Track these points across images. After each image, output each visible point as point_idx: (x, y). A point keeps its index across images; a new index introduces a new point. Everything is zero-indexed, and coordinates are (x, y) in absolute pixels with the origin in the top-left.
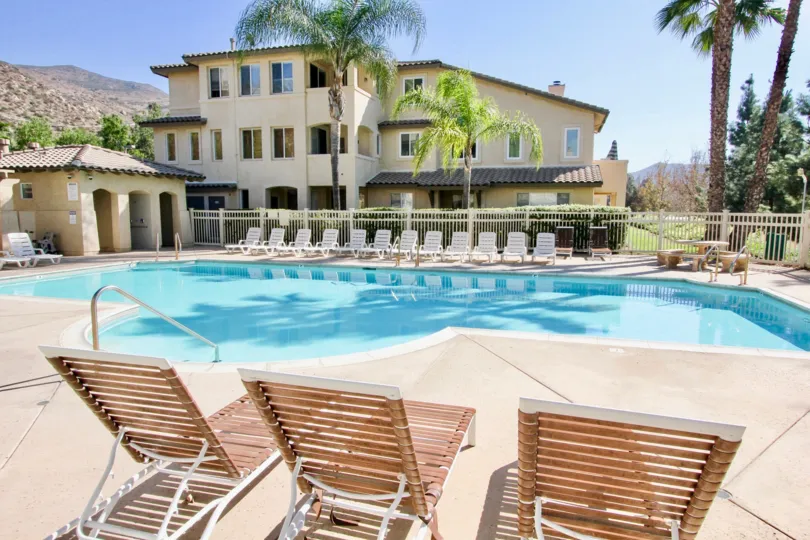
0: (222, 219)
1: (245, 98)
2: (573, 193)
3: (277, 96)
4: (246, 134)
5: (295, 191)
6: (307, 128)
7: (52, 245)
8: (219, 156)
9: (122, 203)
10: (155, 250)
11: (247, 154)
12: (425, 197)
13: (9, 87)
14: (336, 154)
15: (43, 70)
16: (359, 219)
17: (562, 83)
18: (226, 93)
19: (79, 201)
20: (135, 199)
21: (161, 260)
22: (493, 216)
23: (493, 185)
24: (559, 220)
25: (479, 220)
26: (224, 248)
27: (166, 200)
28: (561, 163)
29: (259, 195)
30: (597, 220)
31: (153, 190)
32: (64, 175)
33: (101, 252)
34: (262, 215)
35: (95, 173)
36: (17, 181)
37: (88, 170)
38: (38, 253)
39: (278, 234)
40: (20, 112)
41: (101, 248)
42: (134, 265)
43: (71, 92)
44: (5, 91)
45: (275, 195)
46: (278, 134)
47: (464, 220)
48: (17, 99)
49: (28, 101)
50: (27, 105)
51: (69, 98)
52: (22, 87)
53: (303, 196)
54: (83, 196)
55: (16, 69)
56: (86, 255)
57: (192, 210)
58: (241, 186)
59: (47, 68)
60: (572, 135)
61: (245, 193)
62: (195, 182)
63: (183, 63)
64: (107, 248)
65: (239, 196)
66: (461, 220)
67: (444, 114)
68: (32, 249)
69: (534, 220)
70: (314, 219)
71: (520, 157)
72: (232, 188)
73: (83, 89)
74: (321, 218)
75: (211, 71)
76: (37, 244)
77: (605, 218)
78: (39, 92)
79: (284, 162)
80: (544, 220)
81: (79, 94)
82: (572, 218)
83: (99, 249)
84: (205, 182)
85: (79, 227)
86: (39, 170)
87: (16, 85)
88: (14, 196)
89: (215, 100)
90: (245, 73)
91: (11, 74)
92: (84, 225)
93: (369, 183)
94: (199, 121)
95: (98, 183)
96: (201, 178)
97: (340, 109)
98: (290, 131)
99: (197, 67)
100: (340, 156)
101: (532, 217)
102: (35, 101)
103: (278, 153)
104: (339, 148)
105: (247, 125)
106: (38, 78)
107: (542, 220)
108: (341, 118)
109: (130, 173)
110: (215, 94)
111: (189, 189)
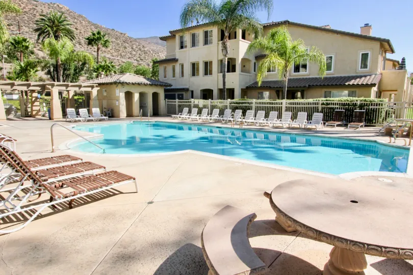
0: (177, 104)
1: (193, 48)
2: (358, 91)
3: (206, 46)
4: (193, 65)
5: (212, 91)
6: (218, 61)
7: (110, 113)
8: (183, 76)
9: (136, 97)
10: (147, 116)
11: (194, 75)
12: (274, 94)
13: (132, 48)
14: (225, 73)
15: (145, 39)
16: (232, 105)
17: (370, 25)
18: (186, 47)
19: (119, 96)
20: (142, 95)
21: (150, 120)
22: (299, 104)
23: (310, 87)
24: (338, 106)
25: (289, 106)
26: (172, 117)
27: (155, 95)
28: (357, 73)
29: (198, 93)
30: (361, 106)
31: (150, 91)
32: (115, 86)
33: (127, 117)
34: (192, 102)
35: (125, 84)
36: (99, 88)
37: (123, 84)
38: (102, 116)
39: (195, 110)
40: (135, 58)
41: (127, 115)
42: (132, 122)
43: (155, 48)
44: (131, 50)
45: (205, 93)
46: (206, 64)
47: (281, 106)
48: (134, 53)
49: (138, 53)
50: (138, 55)
51: (153, 51)
52: (137, 48)
53: (215, 93)
54: (121, 94)
55: (135, 40)
56: (121, 117)
57: (166, 100)
58: (191, 89)
59: (147, 38)
60: (365, 57)
61: (192, 92)
62: (168, 88)
63: (170, 35)
64: (130, 115)
65: (190, 93)
66: (279, 106)
67: (272, 50)
68: (100, 115)
69: (324, 106)
70: (213, 104)
71: (332, 71)
72: (187, 90)
73: (160, 46)
74: (216, 104)
75: (181, 37)
76: (102, 112)
77: (367, 105)
78: (142, 49)
79: (208, 77)
80: (330, 106)
81: (158, 49)
82: (346, 105)
83: (126, 115)
84: (172, 87)
85: (119, 106)
86: (107, 84)
87: (134, 47)
88: (97, 95)
89: (182, 50)
90: (194, 36)
91: (133, 43)
92: (121, 106)
93: (247, 87)
94: (175, 60)
95: (127, 89)
96: (170, 85)
97: (227, 51)
98: (211, 62)
99: (175, 35)
100: (226, 74)
101: (323, 104)
102: (141, 54)
103: (206, 74)
104: (226, 70)
105: (193, 61)
106: (143, 43)
107: (328, 106)
108: (227, 55)
109: (139, 84)
110: (182, 47)
111: (166, 91)
